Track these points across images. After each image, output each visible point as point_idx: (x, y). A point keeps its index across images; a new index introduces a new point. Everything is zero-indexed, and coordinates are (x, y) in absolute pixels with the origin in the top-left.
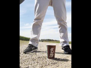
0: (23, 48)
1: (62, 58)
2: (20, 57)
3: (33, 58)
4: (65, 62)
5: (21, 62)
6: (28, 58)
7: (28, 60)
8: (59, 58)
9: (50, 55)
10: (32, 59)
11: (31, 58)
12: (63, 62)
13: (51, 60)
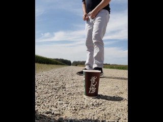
0: (42, 76)
1: (111, 96)
2: (36, 94)
3: (58, 94)
4: (117, 102)
5: (38, 102)
6: (49, 95)
7: (50, 98)
8: (107, 95)
9: (90, 89)
10: (57, 97)
11: (56, 95)
12: (113, 102)
13: (91, 98)
